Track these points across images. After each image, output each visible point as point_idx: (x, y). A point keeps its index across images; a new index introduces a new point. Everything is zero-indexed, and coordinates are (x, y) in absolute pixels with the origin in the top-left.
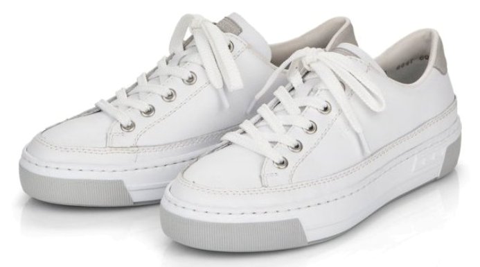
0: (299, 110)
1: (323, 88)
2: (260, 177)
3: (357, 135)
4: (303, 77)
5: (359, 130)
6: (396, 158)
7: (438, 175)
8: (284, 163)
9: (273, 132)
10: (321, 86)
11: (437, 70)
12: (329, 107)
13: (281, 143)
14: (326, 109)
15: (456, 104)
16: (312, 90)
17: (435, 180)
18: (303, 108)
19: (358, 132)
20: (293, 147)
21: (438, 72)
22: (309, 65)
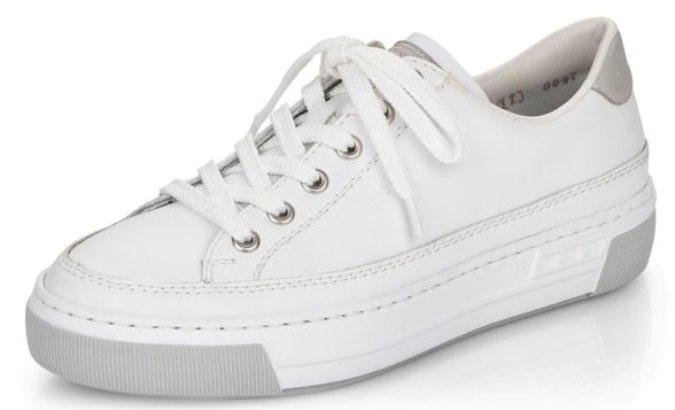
0: (303, 147)
1: (350, 111)
2: (202, 263)
3: (402, 203)
4: (327, 91)
5: (405, 192)
6: (492, 251)
7: (593, 289)
8: (252, 242)
9: (249, 184)
10: (348, 110)
11: (600, 97)
12: (358, 146)
13: (255, 206)
14: (351, 150)
15: (647, 156)
16: (334, 115)
17: (588, 298)
18: (308, 145)
19: (404, 197)
20: (277, 214)
21: (604, 100)
22: (335, 68)
